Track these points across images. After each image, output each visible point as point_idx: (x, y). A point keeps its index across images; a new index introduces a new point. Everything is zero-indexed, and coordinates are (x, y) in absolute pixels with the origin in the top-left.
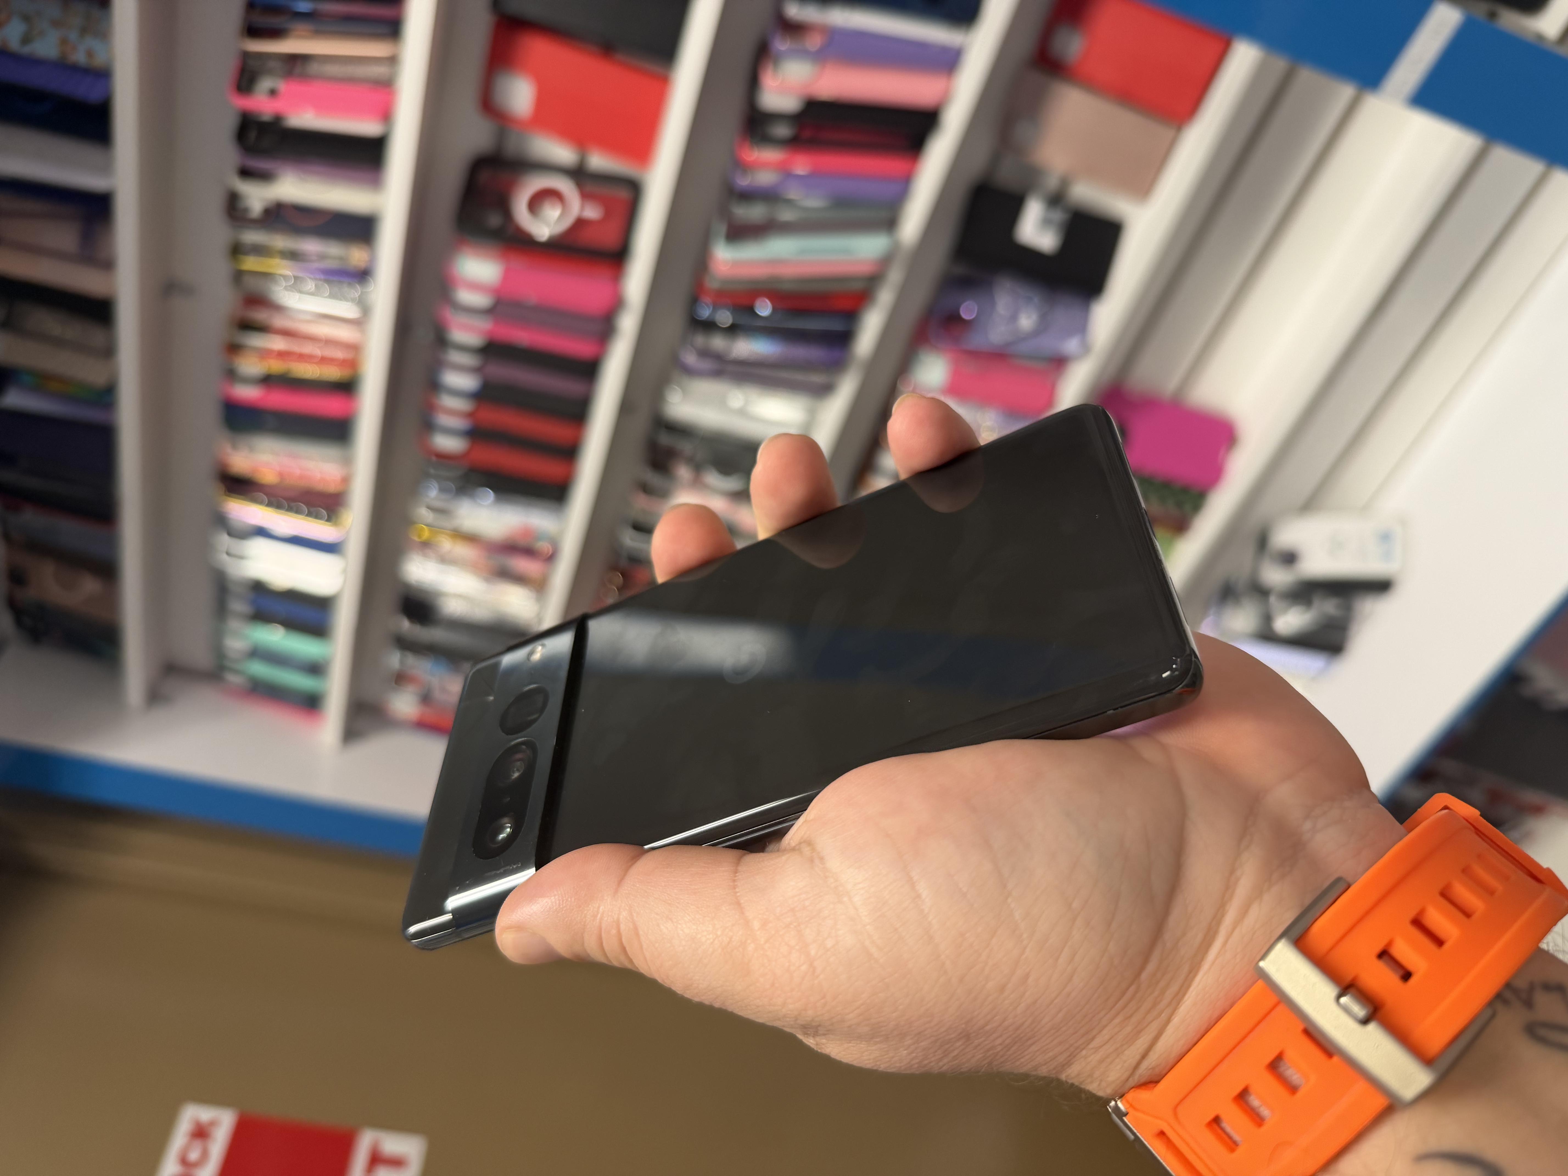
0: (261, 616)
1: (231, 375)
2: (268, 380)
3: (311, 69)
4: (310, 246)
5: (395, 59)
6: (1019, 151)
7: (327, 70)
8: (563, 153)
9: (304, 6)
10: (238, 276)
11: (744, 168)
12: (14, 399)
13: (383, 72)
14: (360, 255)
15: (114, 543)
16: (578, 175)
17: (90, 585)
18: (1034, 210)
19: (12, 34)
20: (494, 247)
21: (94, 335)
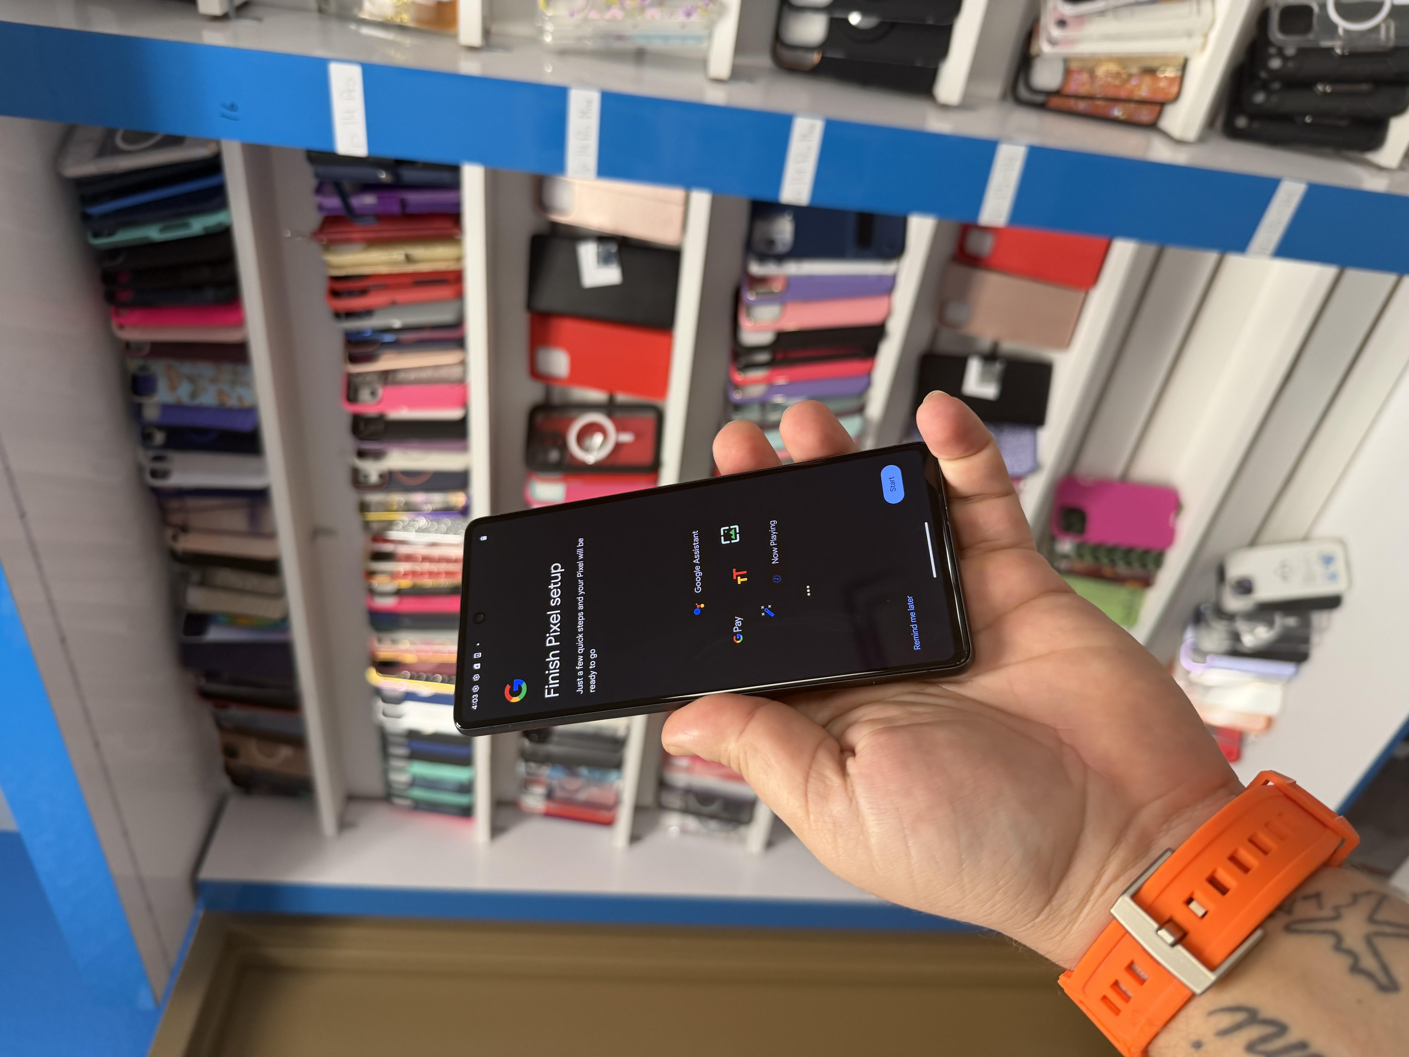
0: (414, 756)
1: (372, 592)
2: (399, 593)
3: (401, 376)
4: (418, 498)
5: (463, 363)
6: (954, 326)
7: (412, 376)
8: (597, 396)
9: (388, 338)
10: (367, 525)
11: (737, 387)
12: (215, 634)
13: (456, 373)
14: (458, 499)
15: (300, 723)
16: (610, 408)
17: (285, 752)
18: (974, 368)
19: (183, 393)
20: (557, 475)
21: (268, 584)
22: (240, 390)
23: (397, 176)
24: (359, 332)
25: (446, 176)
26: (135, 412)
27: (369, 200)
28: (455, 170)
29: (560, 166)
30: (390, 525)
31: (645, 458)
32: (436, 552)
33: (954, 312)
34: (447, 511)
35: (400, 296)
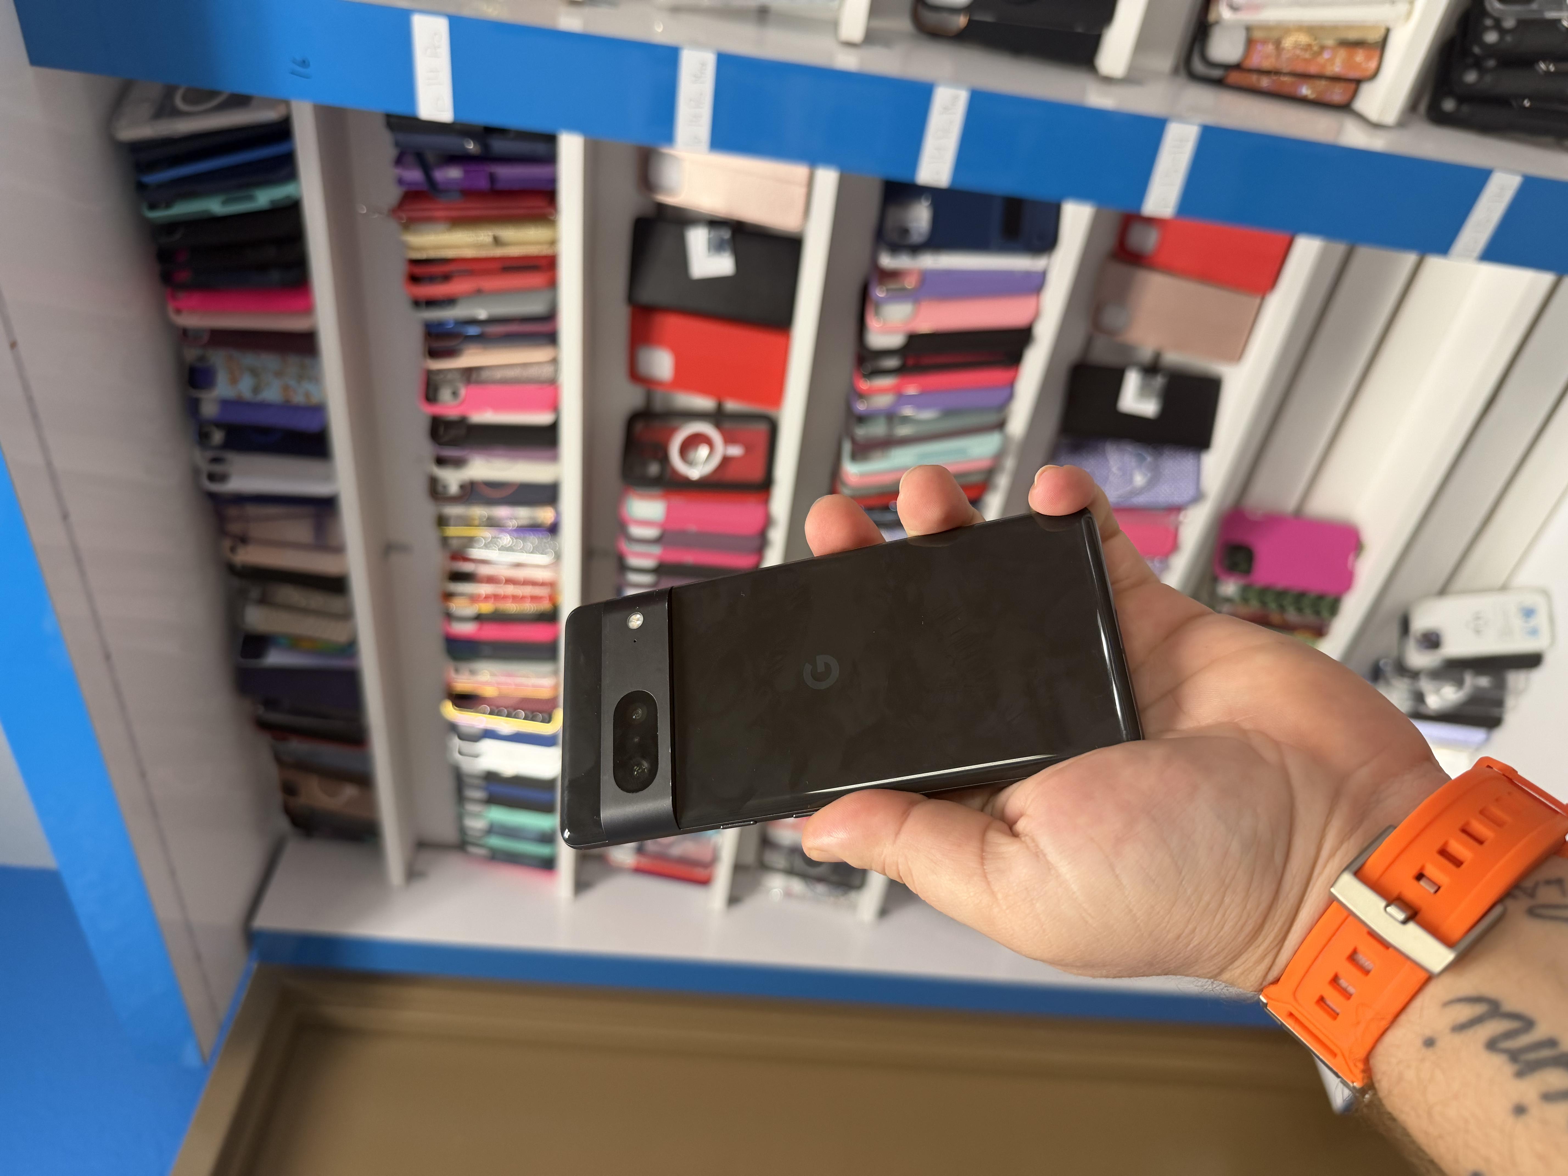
0: (493, 800)
1: (449, 616)
2: (479, 618)
3: (485, 375)
4: (502, 512)
5: (555, 361)
6: (1111, 333)
7: (498, 375)
8: (703, 403)
9: (473, 331)
10: (445, 541)
11: (861, 396)
12: (275, 658)
13: (546, 372)
14: (546, 515)
15: (367, 759)
16: (718, 417)
17: (350, 791)
18: (1132, 381)
19: (244, 388)
20: (657, 491)
21: (334, 603)
22: (307, 386)
23: (485, 147)
24: (440, 324)
25: (540, 148)
26: (192, 407)
27: (454, 173)
28: (551, 140)
29: (669, 136)
30: (470, 541)
31: (756, 474)
32: (520, 574)
33: (1112, 317)
34: (534, 528)
35: (488, 283)
